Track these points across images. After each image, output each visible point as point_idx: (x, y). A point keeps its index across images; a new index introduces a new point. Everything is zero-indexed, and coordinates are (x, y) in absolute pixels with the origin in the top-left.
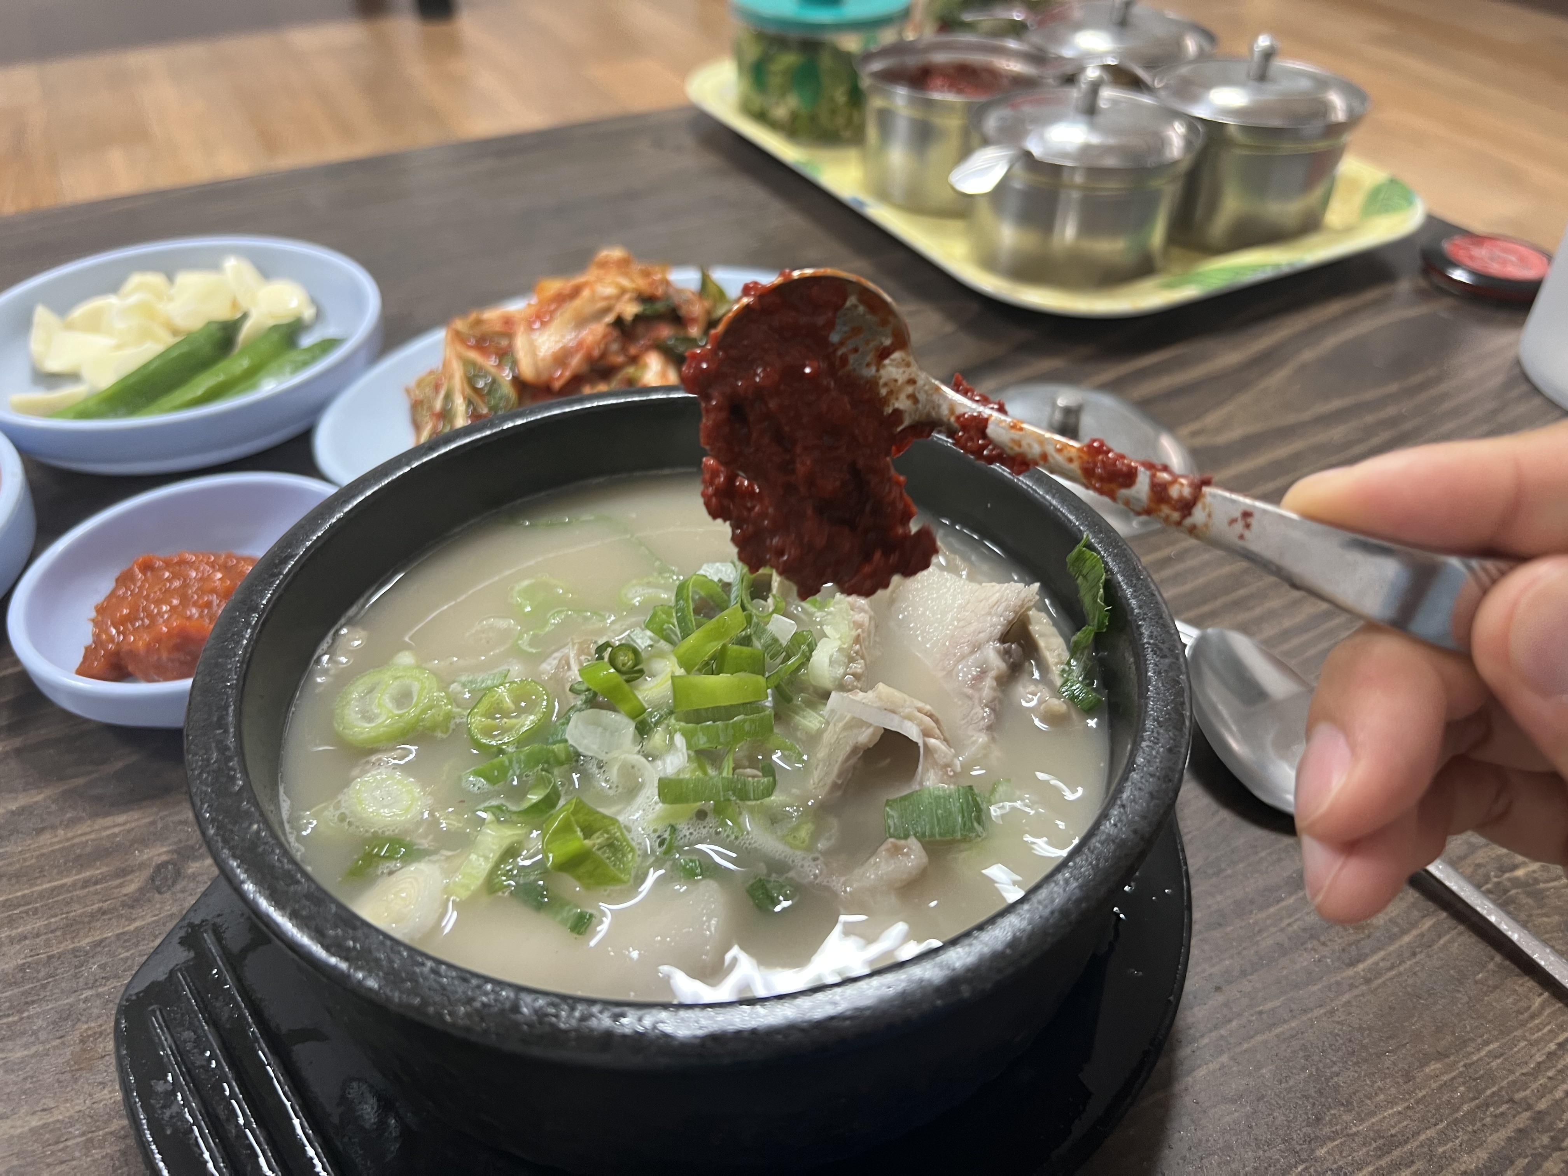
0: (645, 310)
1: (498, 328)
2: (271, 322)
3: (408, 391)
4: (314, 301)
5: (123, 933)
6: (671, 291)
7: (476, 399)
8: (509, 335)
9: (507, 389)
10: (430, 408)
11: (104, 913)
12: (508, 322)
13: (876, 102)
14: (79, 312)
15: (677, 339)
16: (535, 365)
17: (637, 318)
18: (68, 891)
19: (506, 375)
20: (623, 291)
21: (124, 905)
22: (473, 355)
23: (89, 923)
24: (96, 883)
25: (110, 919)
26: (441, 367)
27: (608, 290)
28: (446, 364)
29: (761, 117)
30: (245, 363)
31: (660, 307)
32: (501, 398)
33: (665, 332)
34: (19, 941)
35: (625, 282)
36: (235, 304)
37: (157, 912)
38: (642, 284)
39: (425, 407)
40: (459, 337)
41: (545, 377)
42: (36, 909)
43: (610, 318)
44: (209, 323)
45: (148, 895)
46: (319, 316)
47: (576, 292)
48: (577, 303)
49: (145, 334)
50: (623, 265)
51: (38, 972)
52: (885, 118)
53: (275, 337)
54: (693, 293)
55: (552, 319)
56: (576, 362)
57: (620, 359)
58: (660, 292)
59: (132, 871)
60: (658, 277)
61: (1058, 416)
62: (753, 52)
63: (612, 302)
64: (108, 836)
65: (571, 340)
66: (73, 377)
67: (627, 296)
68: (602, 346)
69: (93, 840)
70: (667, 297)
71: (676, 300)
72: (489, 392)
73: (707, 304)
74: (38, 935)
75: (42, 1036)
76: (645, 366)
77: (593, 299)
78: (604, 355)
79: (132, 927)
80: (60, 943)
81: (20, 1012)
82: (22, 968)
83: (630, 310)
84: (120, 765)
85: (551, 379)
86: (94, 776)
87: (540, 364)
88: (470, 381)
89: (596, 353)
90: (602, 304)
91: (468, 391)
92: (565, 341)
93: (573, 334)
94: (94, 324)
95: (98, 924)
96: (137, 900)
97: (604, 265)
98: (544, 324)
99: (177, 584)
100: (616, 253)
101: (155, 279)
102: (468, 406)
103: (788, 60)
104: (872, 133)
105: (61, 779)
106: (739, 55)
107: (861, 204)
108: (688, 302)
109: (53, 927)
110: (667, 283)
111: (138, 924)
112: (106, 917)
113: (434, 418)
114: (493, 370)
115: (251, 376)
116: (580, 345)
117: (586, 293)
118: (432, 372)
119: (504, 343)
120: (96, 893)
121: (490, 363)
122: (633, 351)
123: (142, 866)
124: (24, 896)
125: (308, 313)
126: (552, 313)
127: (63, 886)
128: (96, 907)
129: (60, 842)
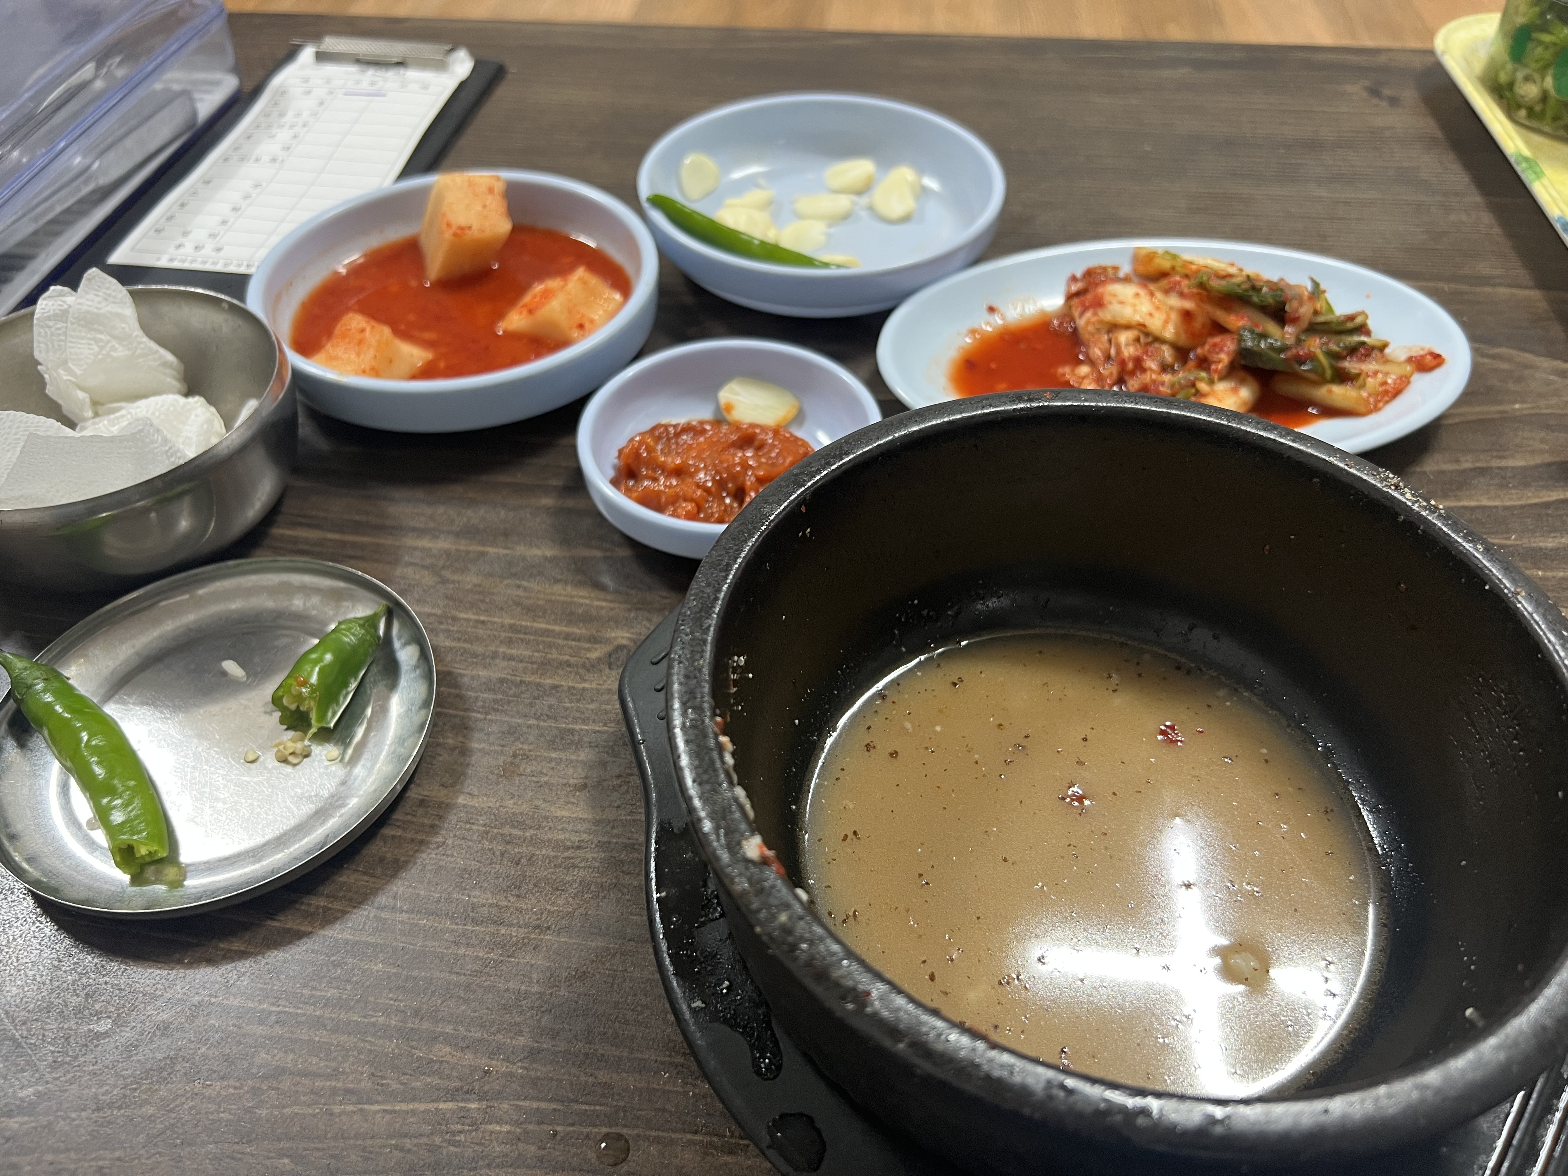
5: (574, 688)
11: (569, 666)
18: (554, 637)
21: (584, 666)
23: (557, 668)
24: (574, 640)
25: (571, 672)
34: (509, 659)
37: (601, 682)
42: (529, 640)
45: (602, 666)
51: (510, 689)
59: (600, 642)
64: (597, 607)
69: (586, 605)
74: (521, 661)
75: (492, 738)
79: (581, 686)
80: (533, 674)
81: (487, 713)
82: (502, 681)
95: (561, 672)
96: (593, 666)
109: (534, 660)
111: (586, 685)
112: (568, 669)
120: (571, 647)
123: (608, 641)
127: (553, 631)
128: (566, 658)
129: (565, 596)
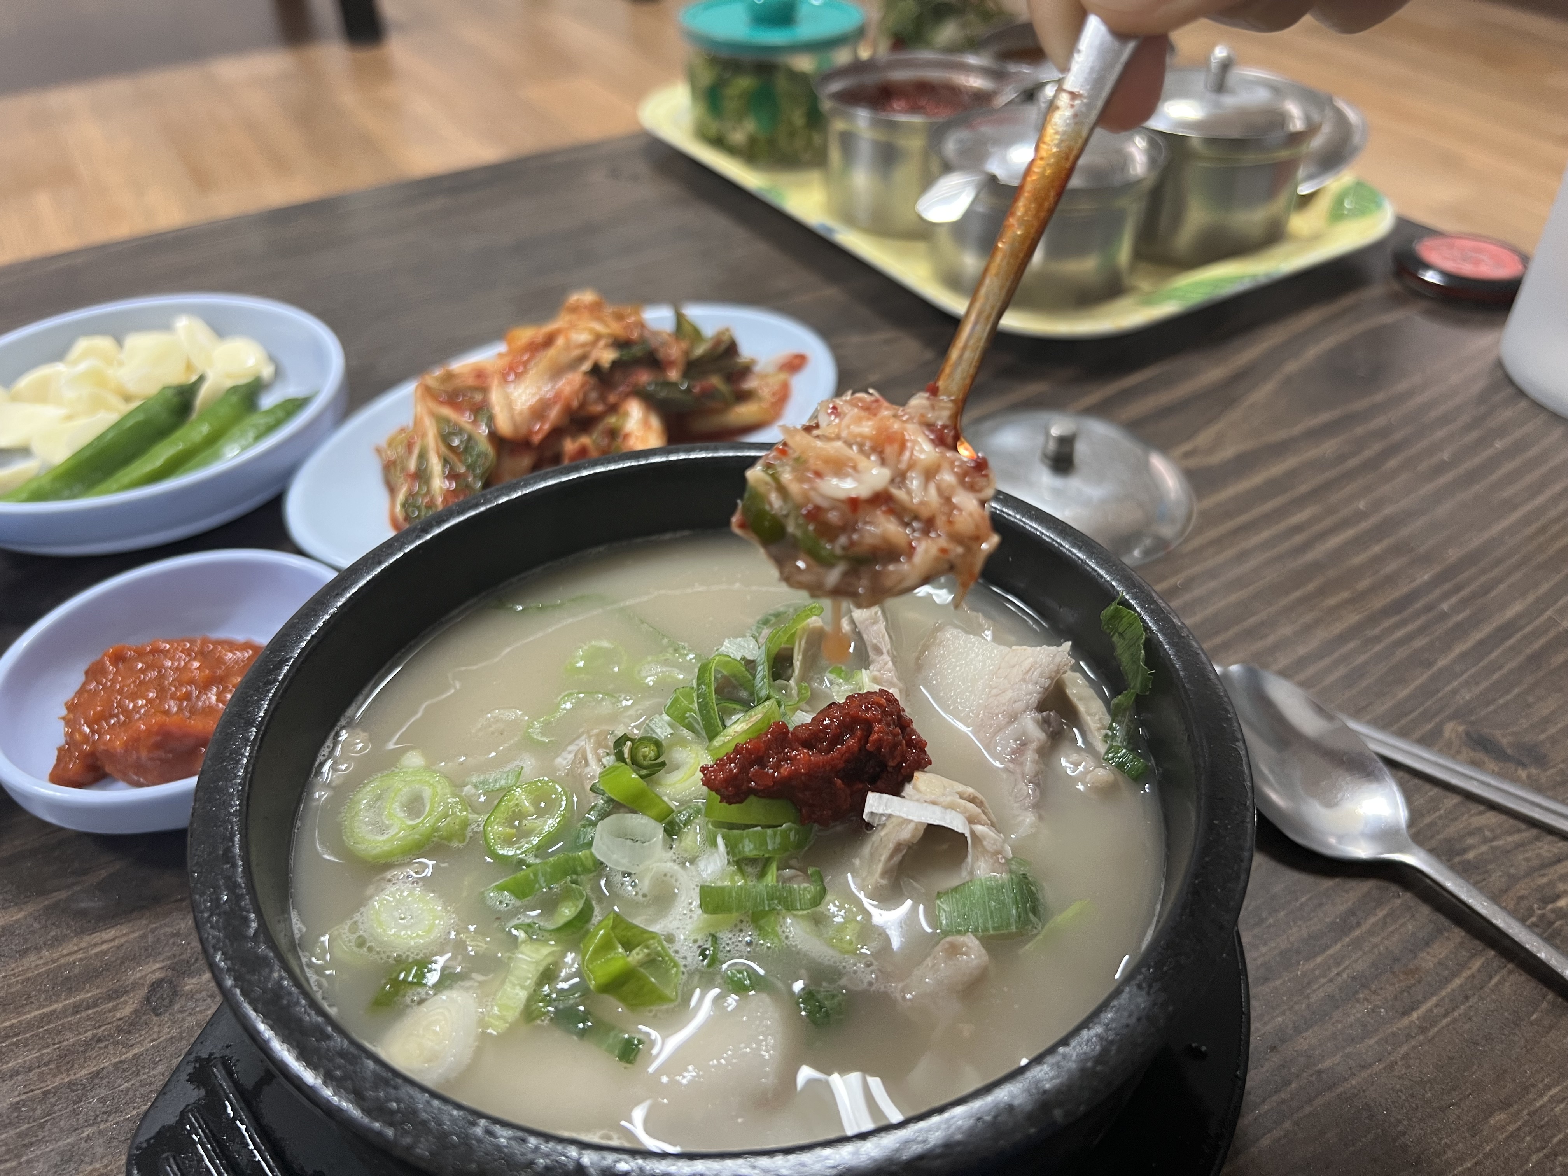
0: (621, 355)
1: (471, 382)
2: (229, 383)
3: (378, 451)
4: (272, 358)
5: (121, 1062)
6: (647, 334)
7: (452, 457)
8: (484, 390)
9: (484, 445)
10: (404, 469)
11: (100, 1040)
12: (480, 374)
13: (839, 125)
14: (24, 382)
15: (657, 384)
16: (512, 417)
17: (615, 364)
18: (59, 1019)
19: (483, 430)
20: (598, 337)
21: (119, 1030)
22: (446, 411)
23: (84, 1052)
24: (88, 1008)
25: (106, 1047)
26: (411, 424)
27: (583, 337)
28: (417, 422)
29: (718, 142)
30: (205, 429)
31: (637, 351)
32: (478, 456)
33: (644, 377)
34: (11, 1077)
35: (599, 327)
36: (189, 367)
37: (155, 1036)
38: (616, 328)
39: (399, 468)
40: (428, 392)
41: (523, 431)
42: (27, 1039)
43: (586, 366)
44: (165, 388)
45: (144, 1017)
46: (279, 373)
47: (549, 341)
48: (552, 352)
49: (96, 404)
50: (595, 309)
51: (34, 1110)
52: (847, 140)
53: (234, 399)
54: (670, 335)
55: (525, 371)
56: (554, 414)
57: (599, 408)
58: (635, 335)
59: (127, 992)
60: (632, 320)
61: (1052, 446)
62: (706, 78)
63: (587, 349)
64: (96, 955)
65: (548, 391)
66: (24, 451)
67: (602, 343)
68: (581, 396)
69: (81, 960)
70: (643, 340)
71: (654, 343)
72: (466, 450)
73: (684, 345)
74: (30, 1070)
76: (626, 415)
77: (568, 347)
78: (583, 405)
79: (130, 1055)
80: (55, 1076)
81: (18, 1156)
82: (16, 1107)
83: (607, 357)
84: (104, 873)
85: (530, 432)
86: (77, 888)
87: (518, 419)
88: (445, 438)
89: (575, 404)
90: (576, 352)
91: (443, 449)
92: (542, 393)
93: (550, 386)
94: (41, 395)
95: (93, 1054)
96: (133, 1024)
97: (575, 309)
98: (518, 376)
99: (153, 674)
100: (588, 297)
101: (104, 343)
102: (444, 466)
103: (744, 83)
104: (835, 155)
105: (43, 893)
106: (692, 80)
107: (830, 230)
108: (664, 344)
109: (46, 1059)
110: (642, 325)
111: (136, 1051)
112: (102, 1045)
113: (409, 480)
114: (468, 427)
115: (213, 441)
116: (557, 396)
117: (560, 341)
118: (403, 430)
119: (478, 397)
120: (89, 1018)
121: (465, 419)
122: (612, 398)
123: (135, 985)
124: (12, 1026)
125: (267, 371)
126: (525, 364)
127: (53, 1012)
128: (89, 1034)
129: (45, 964)
